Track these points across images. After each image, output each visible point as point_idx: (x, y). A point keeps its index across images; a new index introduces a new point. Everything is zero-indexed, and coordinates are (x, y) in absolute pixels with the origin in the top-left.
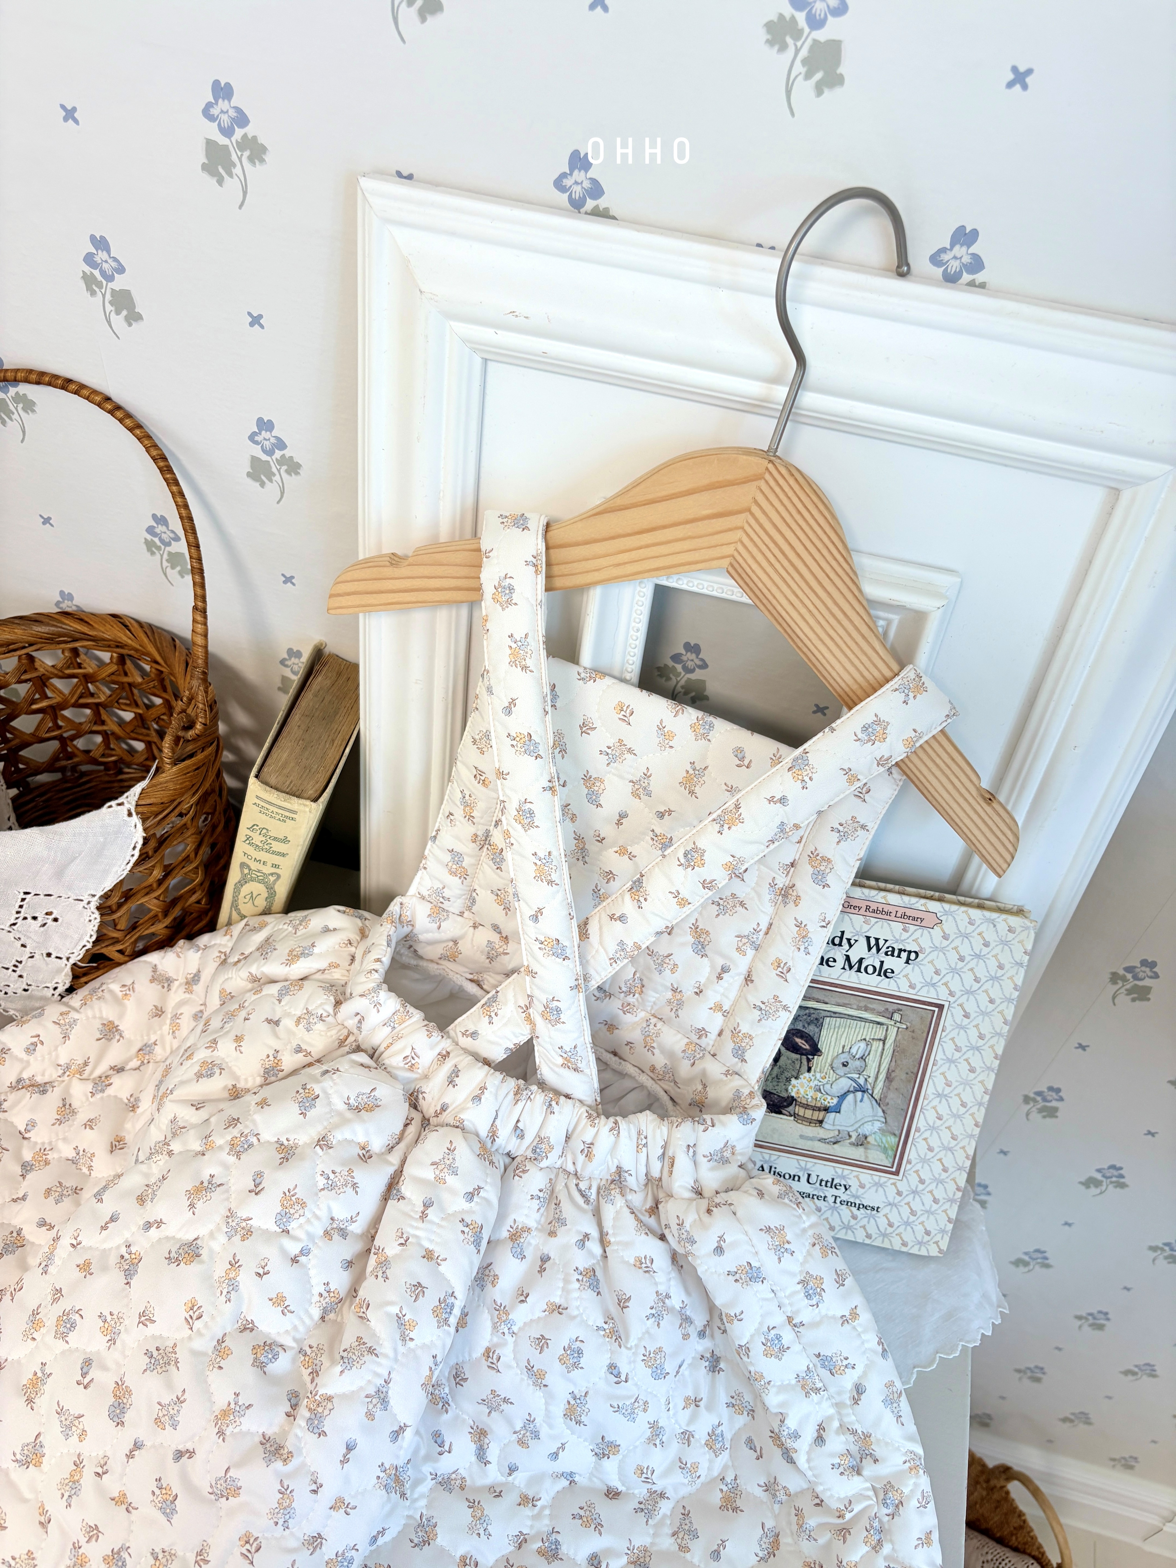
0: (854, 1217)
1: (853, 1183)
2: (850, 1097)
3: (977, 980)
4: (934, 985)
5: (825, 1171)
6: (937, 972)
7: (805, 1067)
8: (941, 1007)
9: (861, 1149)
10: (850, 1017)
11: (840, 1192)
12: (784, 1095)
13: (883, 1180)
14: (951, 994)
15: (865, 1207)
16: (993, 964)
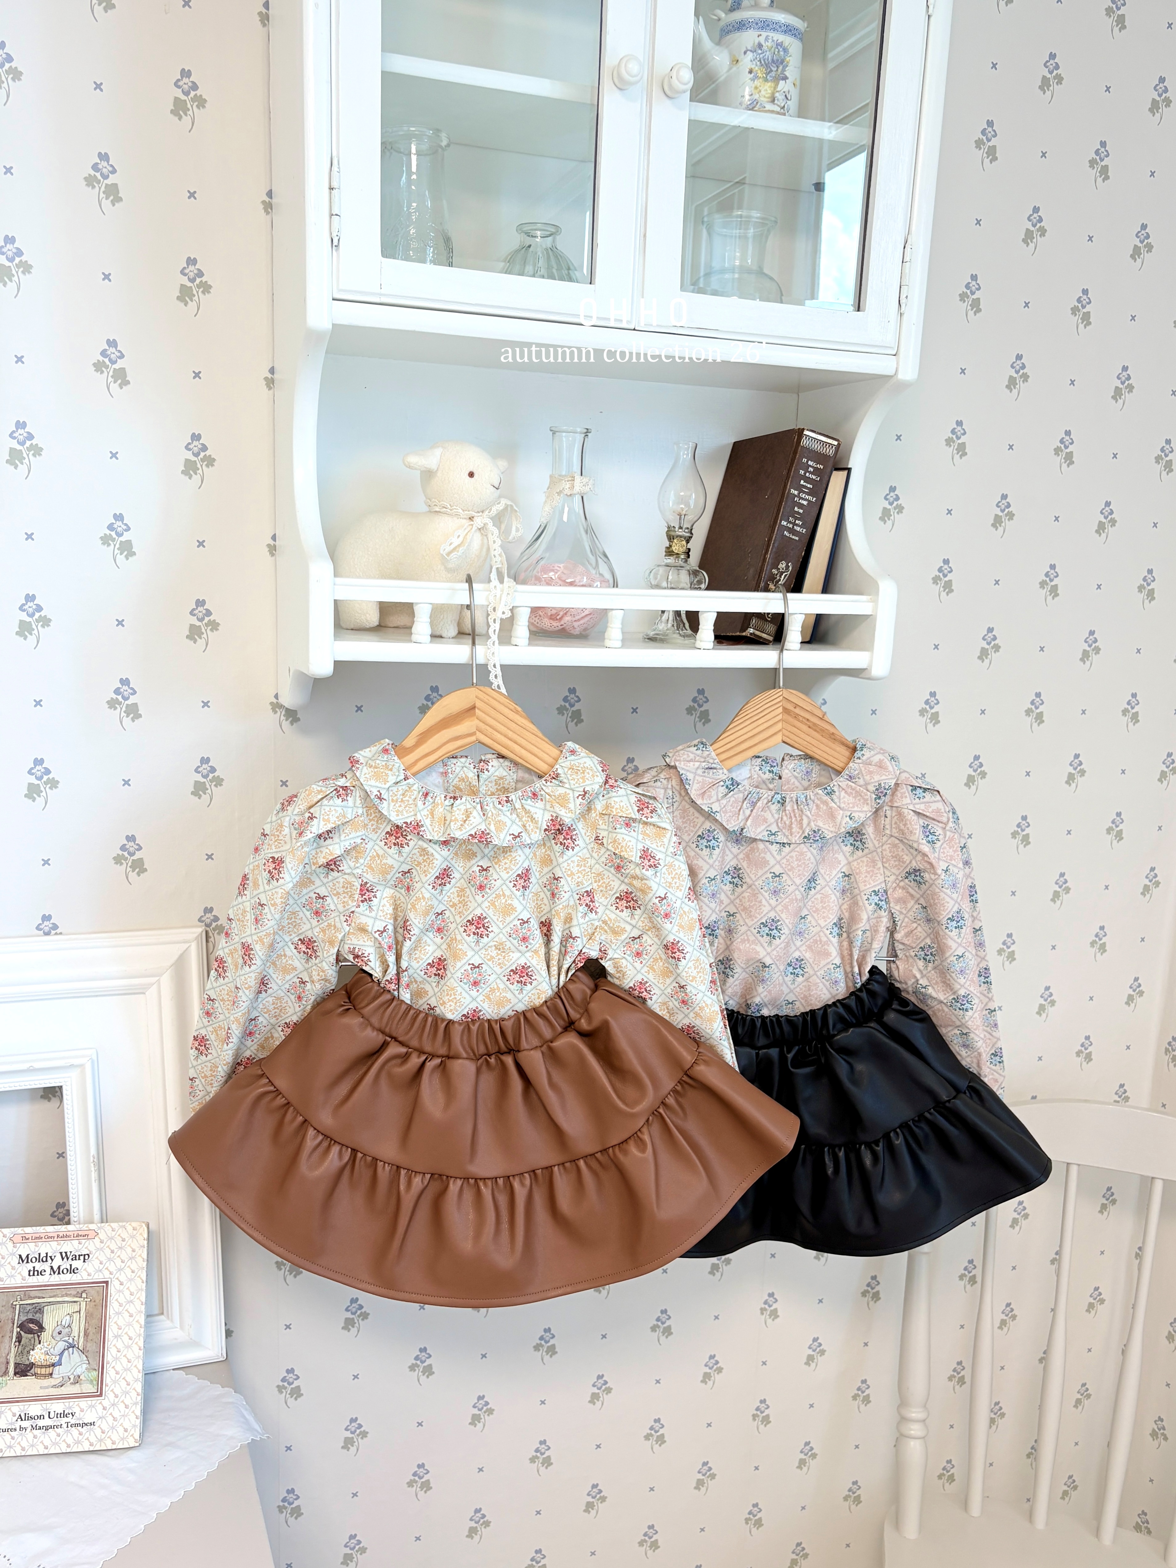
0: (81, 1434)
1: (76, 1410)
2: (66, 1352)
3: (123, 1262)
4: (100, 1271)
5: (58, 1407)
6: (101, 1263)
7: (37, 1341)
8: (107, 1283)
9: (77, 1385)
10: (59, 1302)
11: (69, 1419)
12: (27, 1363)
13: (94, 1402)
14: (111, 1273)
15: (86, 1425)
16: (129, 1250)
